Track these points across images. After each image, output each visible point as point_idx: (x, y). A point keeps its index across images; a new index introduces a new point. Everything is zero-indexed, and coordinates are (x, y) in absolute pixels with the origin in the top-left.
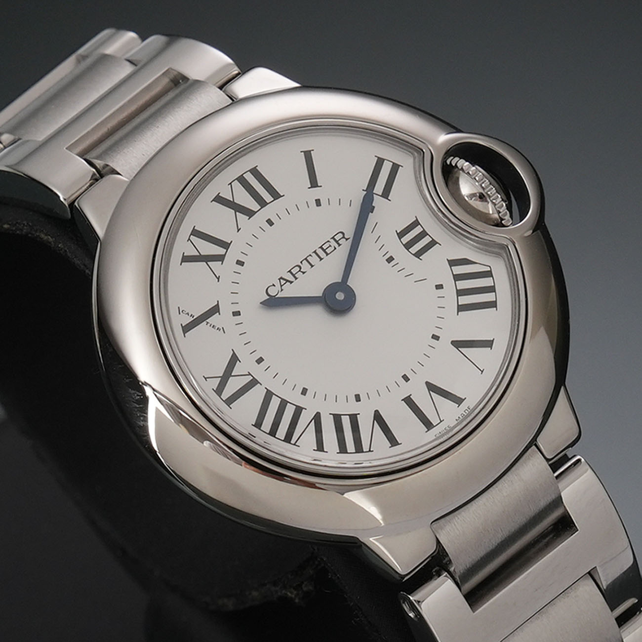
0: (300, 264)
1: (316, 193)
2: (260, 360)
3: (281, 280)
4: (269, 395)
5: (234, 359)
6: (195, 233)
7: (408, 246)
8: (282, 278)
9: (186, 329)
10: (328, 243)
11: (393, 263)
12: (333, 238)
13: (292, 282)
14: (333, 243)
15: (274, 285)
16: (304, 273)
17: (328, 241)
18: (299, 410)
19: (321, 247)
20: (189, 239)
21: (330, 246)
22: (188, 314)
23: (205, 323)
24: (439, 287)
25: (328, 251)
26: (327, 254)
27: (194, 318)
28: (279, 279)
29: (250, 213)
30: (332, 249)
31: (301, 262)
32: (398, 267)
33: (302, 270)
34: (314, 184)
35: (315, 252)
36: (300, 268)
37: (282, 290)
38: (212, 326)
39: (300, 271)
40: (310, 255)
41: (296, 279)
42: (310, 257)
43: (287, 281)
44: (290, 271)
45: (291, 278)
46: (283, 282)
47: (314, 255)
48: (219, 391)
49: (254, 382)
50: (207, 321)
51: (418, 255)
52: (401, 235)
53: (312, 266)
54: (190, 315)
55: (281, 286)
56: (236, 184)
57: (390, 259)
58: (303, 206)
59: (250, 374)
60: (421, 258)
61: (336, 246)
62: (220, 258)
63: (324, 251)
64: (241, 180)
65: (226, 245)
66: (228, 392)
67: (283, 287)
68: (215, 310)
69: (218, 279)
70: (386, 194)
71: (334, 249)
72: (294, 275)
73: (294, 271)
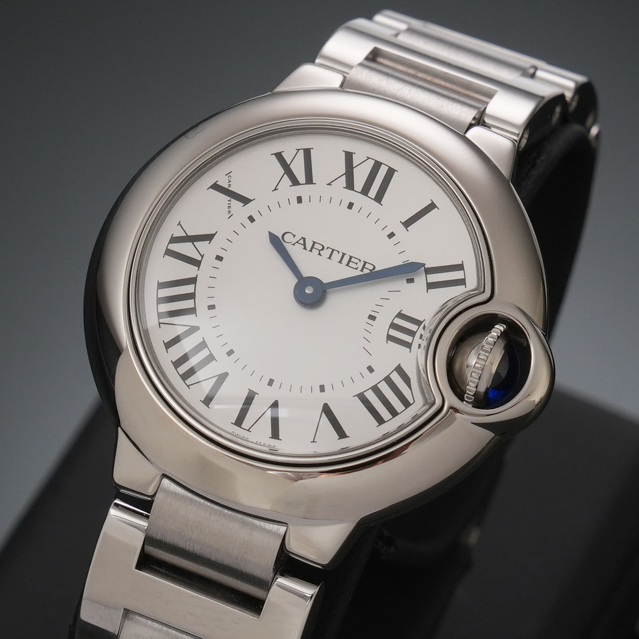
0: (326, 248)
1: (400, 230)
2: (219, 258)
3: (302, 240)
4: (193, 281)
5: (209, 237)
6: (307, 153)
7: (393, 326)
8: (304, 239)
9: (216, 187)
10: (359, 261)
11: (370, 321)
12: (365, 263)
13: (306, 249)
14: (360, 265)
15: (294, 236)
16: (319, 254)
17: (360, 260)
18: (192, 311)
19: (351, 257)
20: (299, 150)
21: (357, 264)
22: (230, 181)
23: (229, 198)
24: (371, 369)
25: (351, 264)
26: (348, 265)
27: (229, 188)
28: (302, 238)
29: (350, 185)
30: (355, 266)
31: (328, 248)
32: (368, 328)
33: (320, 251)
34: (407, 224)
35: (344, 254)
36: (322, 250)
37: (294, 244)
38: (229, 205)
39: (319, 250)
40: (339, 252)
41: (311, 251)
42: (337, 252)
43: (304, 244)
44: (314, 243)
45: (309, 247)
46: (302, 242)
47: (341, 255)
48: (174, 240)
49: (197, 263)
50: (232, 199)
51: (390, 338)
52: (400, 315)
53: (330, 258)
54: (229, 184)
55: (297, 242)
56: (371, 164)
57: (372, 318)
58: (381, 224)
59: (202, 257)
60: (388, 341)
61: (360, 268)
62: (295, 182)
63: (350, 261)
64: (377, 165)
65: (309, 180)
66: (177, 247)
67: (297, 244)
68: (245, 201)
69: (275, 189)
70: (431, 286)
71: (356, 267)
72: (313, 247)
73: (316, 246)
